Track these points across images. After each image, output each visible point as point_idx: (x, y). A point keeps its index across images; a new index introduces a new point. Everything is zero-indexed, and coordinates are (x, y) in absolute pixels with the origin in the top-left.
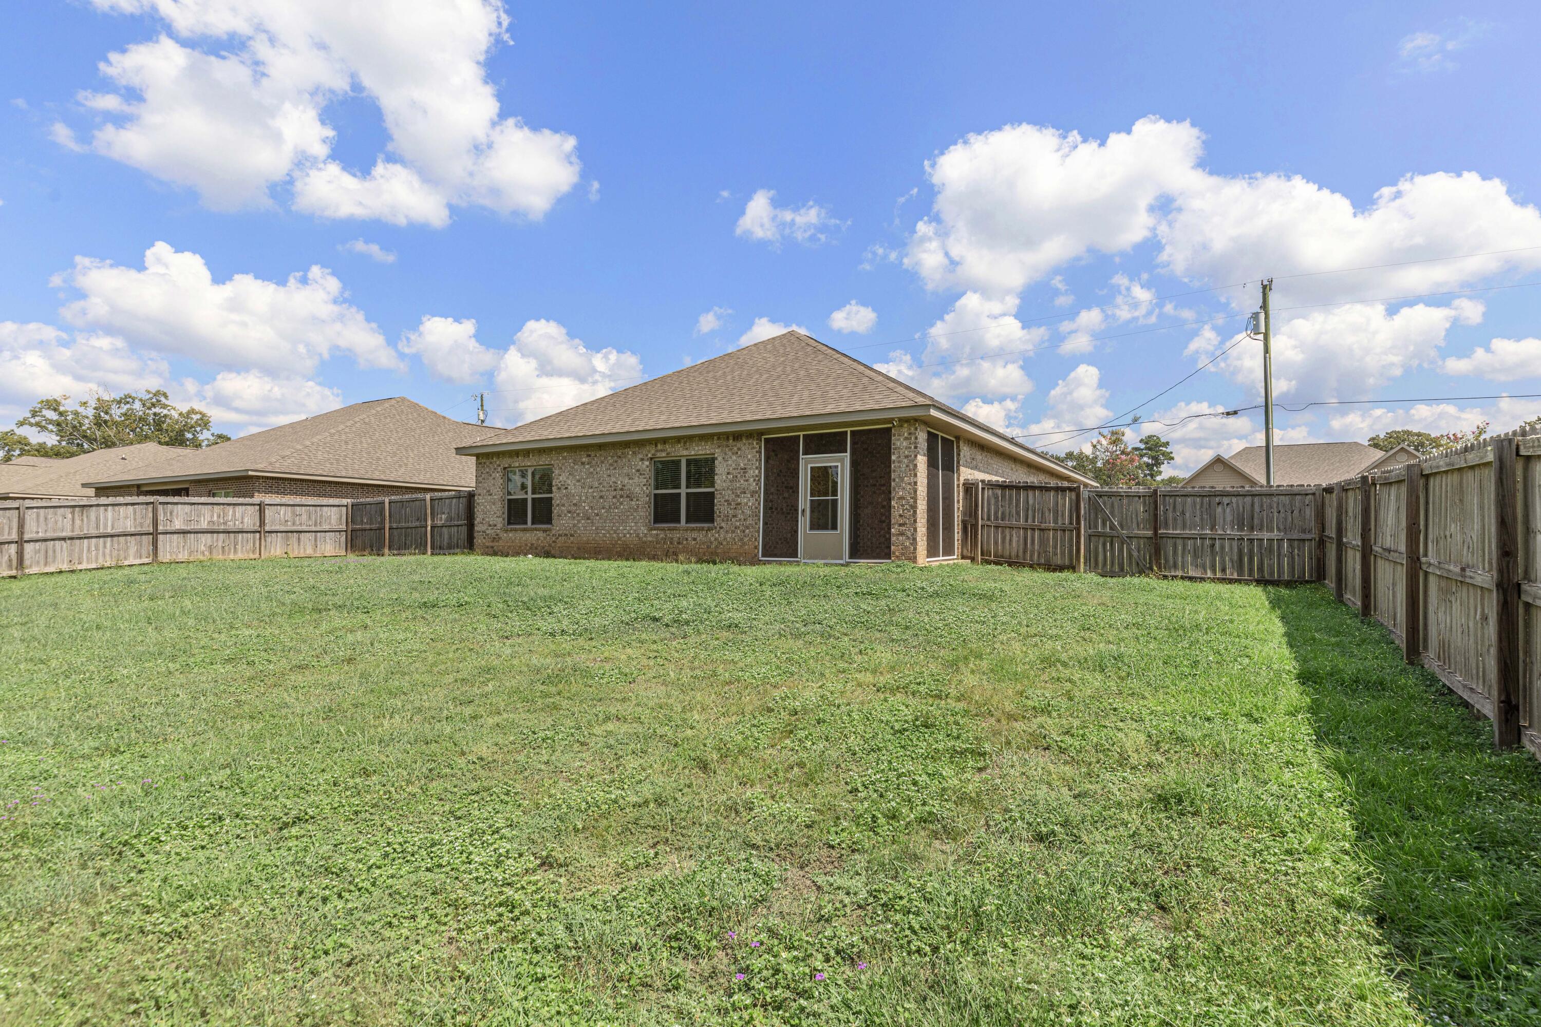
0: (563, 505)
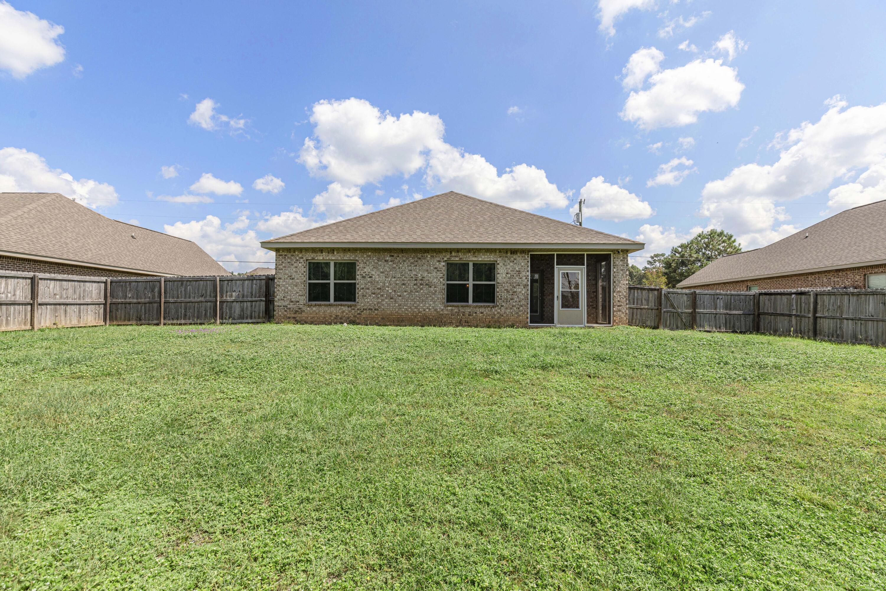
0: (368, 289)
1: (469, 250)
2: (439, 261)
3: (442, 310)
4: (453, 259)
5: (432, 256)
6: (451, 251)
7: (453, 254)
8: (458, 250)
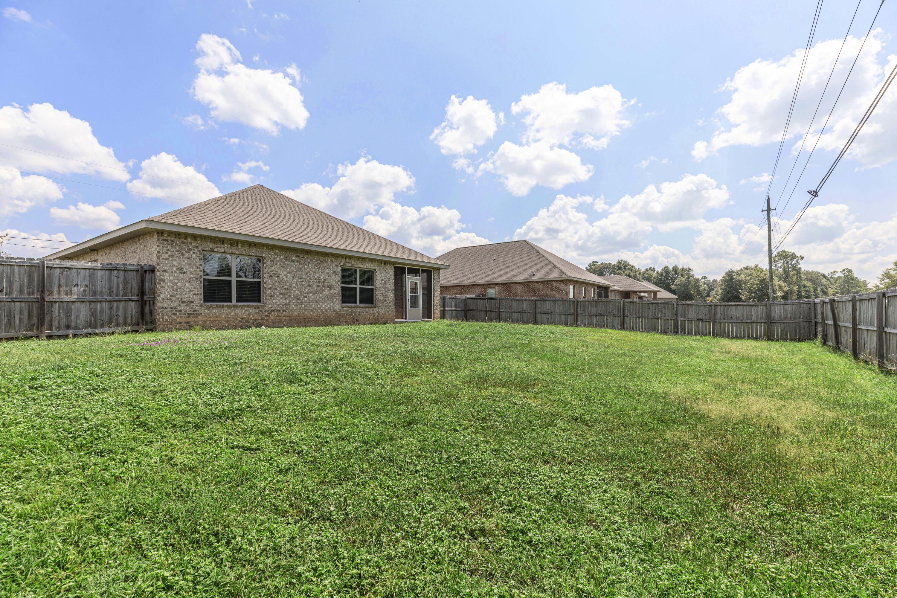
1: (358, 258)
2: (337, 266)
3: (340, 310)
4: (347, 264)
5: (332, 261)
6: (345, 257)
7: (348, 260)
8: (351, 257)
